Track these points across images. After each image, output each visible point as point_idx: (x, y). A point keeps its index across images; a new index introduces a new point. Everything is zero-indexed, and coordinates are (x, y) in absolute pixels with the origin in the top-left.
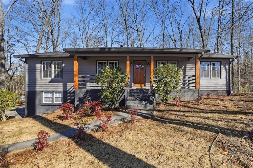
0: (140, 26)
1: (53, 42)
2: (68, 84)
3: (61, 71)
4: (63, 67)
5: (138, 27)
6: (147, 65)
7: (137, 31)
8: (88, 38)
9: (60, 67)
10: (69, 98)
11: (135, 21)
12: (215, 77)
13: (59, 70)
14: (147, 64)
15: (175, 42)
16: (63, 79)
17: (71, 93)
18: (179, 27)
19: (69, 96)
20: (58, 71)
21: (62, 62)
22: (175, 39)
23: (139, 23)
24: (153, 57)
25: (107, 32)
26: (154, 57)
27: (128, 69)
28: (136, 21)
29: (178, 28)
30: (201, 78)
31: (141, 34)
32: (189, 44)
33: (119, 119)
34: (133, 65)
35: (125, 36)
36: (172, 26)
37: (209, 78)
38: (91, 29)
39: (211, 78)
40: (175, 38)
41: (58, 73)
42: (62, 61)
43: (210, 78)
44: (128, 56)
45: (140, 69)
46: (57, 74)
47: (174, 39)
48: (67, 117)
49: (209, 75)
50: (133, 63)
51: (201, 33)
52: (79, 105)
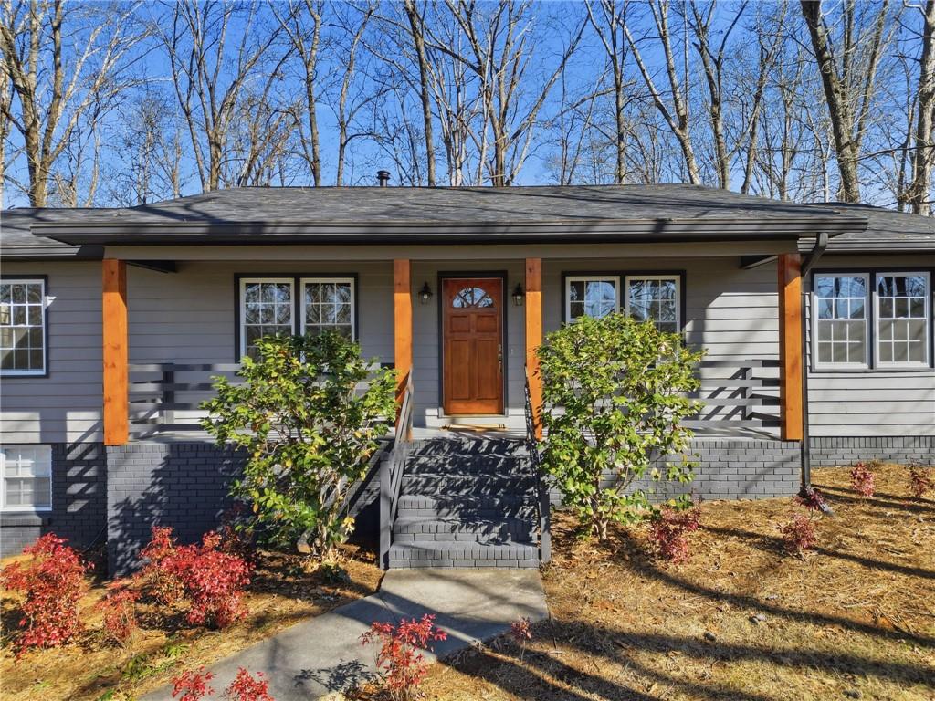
0: (493, 45)
1: (27, 133)
2: (70, 415)
3: (35, 334)
4: (47, 311)
5: (485, 48)
6: (510, 298)
7: (480, 70)
8: (218, 109)
9: (35, 312)
10: (75, 488)
11: (463, 16)
12: (901, 357)
13: (27, 325)
14: (510, 291)
15: (682, 127)
16: (47, 376)
17: (89, 465)
18: (702, 43)
19: (79, 478)
20: (23, 334)
21: (41, 282)
22: (682, 113)
23: (487, 29)
24: (539, 261)
25: (315, 85)
26: (543, 259)
27: (403, 330)
28: (469, 14)
29: (701, 49)
30: (819, 365)
31: (499, 84)
32: (762, 130)
33: (327, 671)
34: (435, 297)
35: (413, 98)
36: (663, 38)
37: (865, 366)
38: (231, 62)
39: (879, 364)
40: (681, 104)
41: (22, 343)
42: (45, 277)
43: (872, 366)
44: (403, 261)
45: (473, 317)
46: (14, 348)
47: (678, 111)
48: (43, 635)
49: (861, 346)
50: (434, 291)
51: (827, 78)
52: (120, 546)
